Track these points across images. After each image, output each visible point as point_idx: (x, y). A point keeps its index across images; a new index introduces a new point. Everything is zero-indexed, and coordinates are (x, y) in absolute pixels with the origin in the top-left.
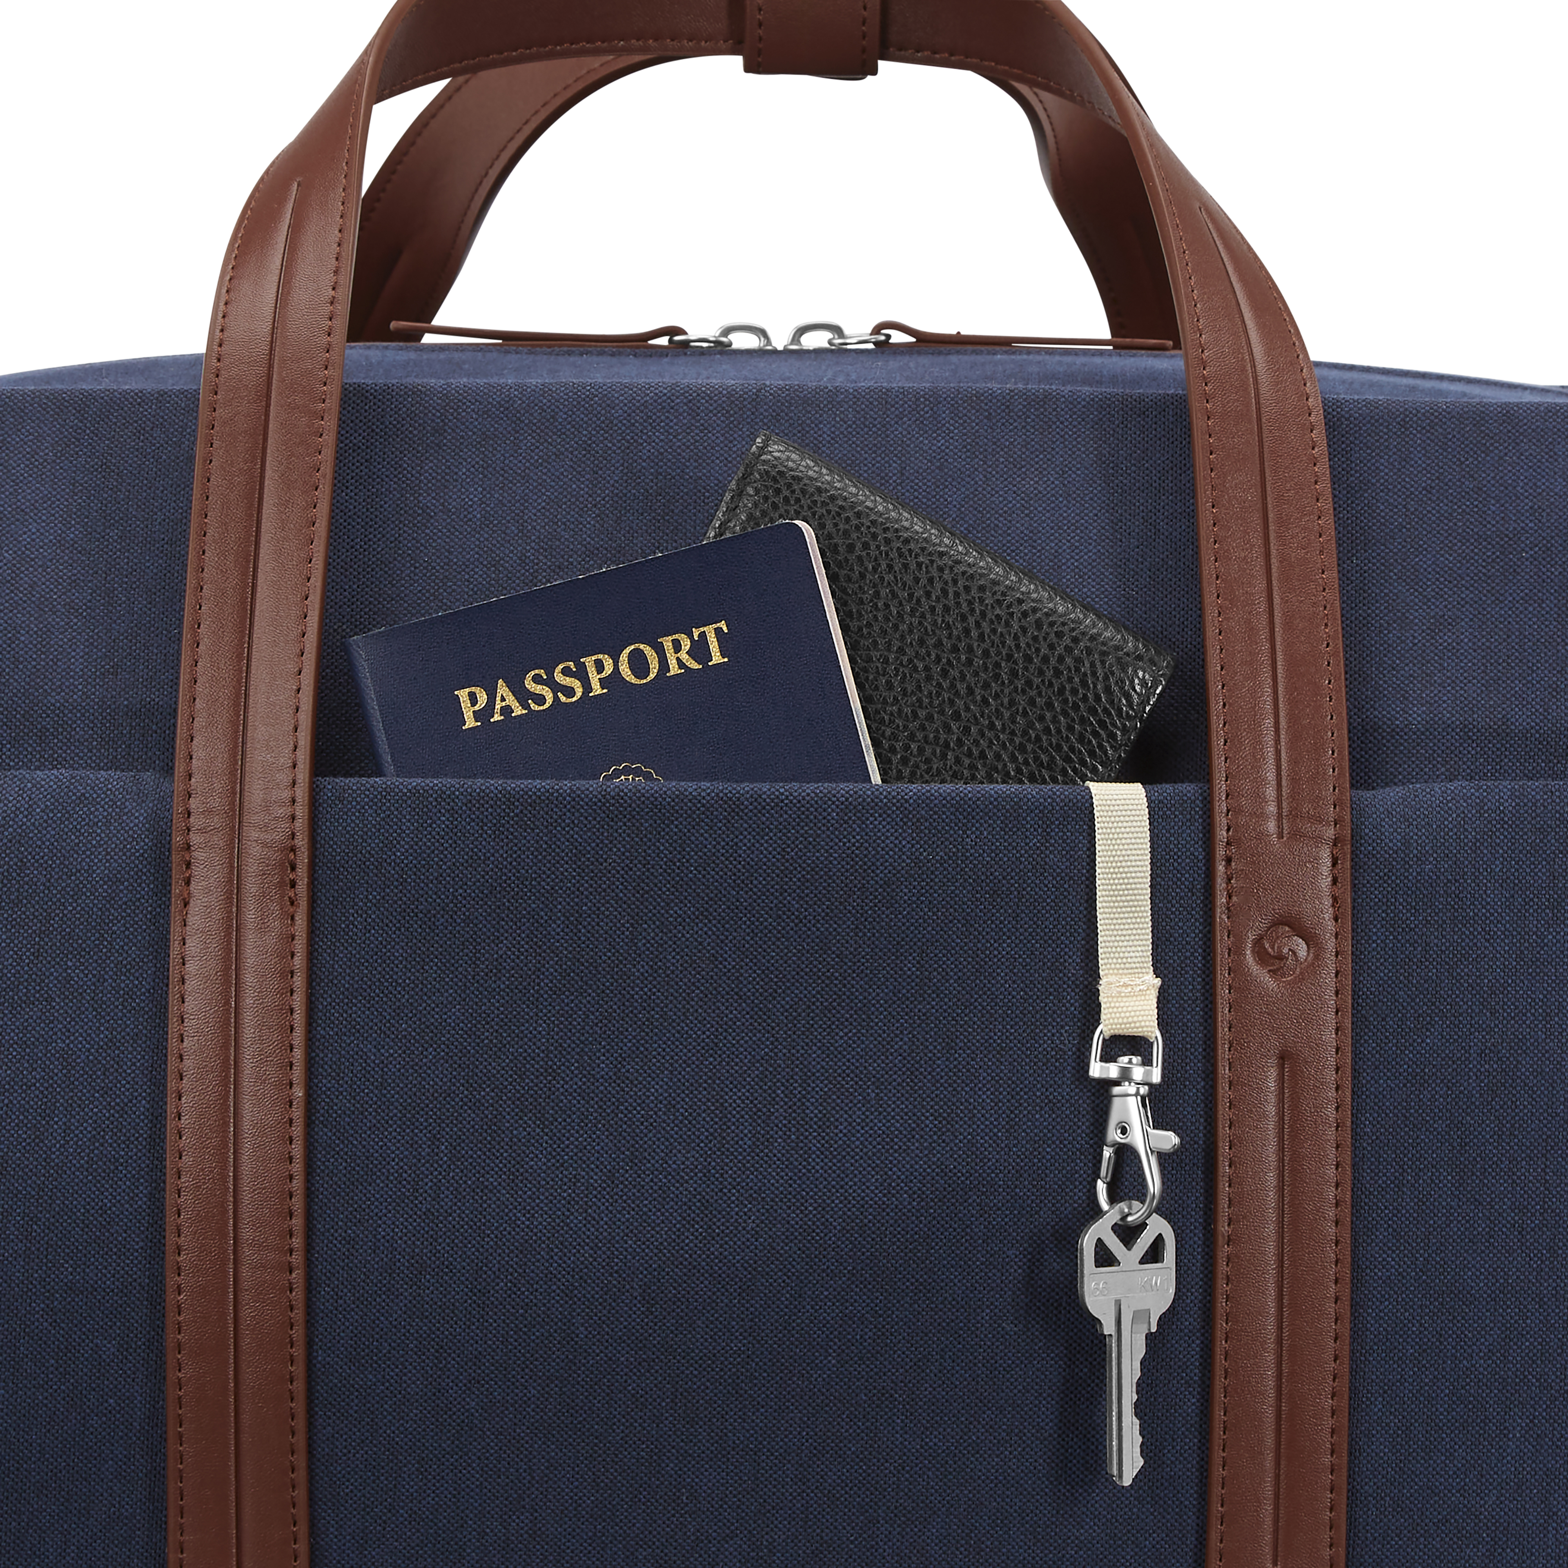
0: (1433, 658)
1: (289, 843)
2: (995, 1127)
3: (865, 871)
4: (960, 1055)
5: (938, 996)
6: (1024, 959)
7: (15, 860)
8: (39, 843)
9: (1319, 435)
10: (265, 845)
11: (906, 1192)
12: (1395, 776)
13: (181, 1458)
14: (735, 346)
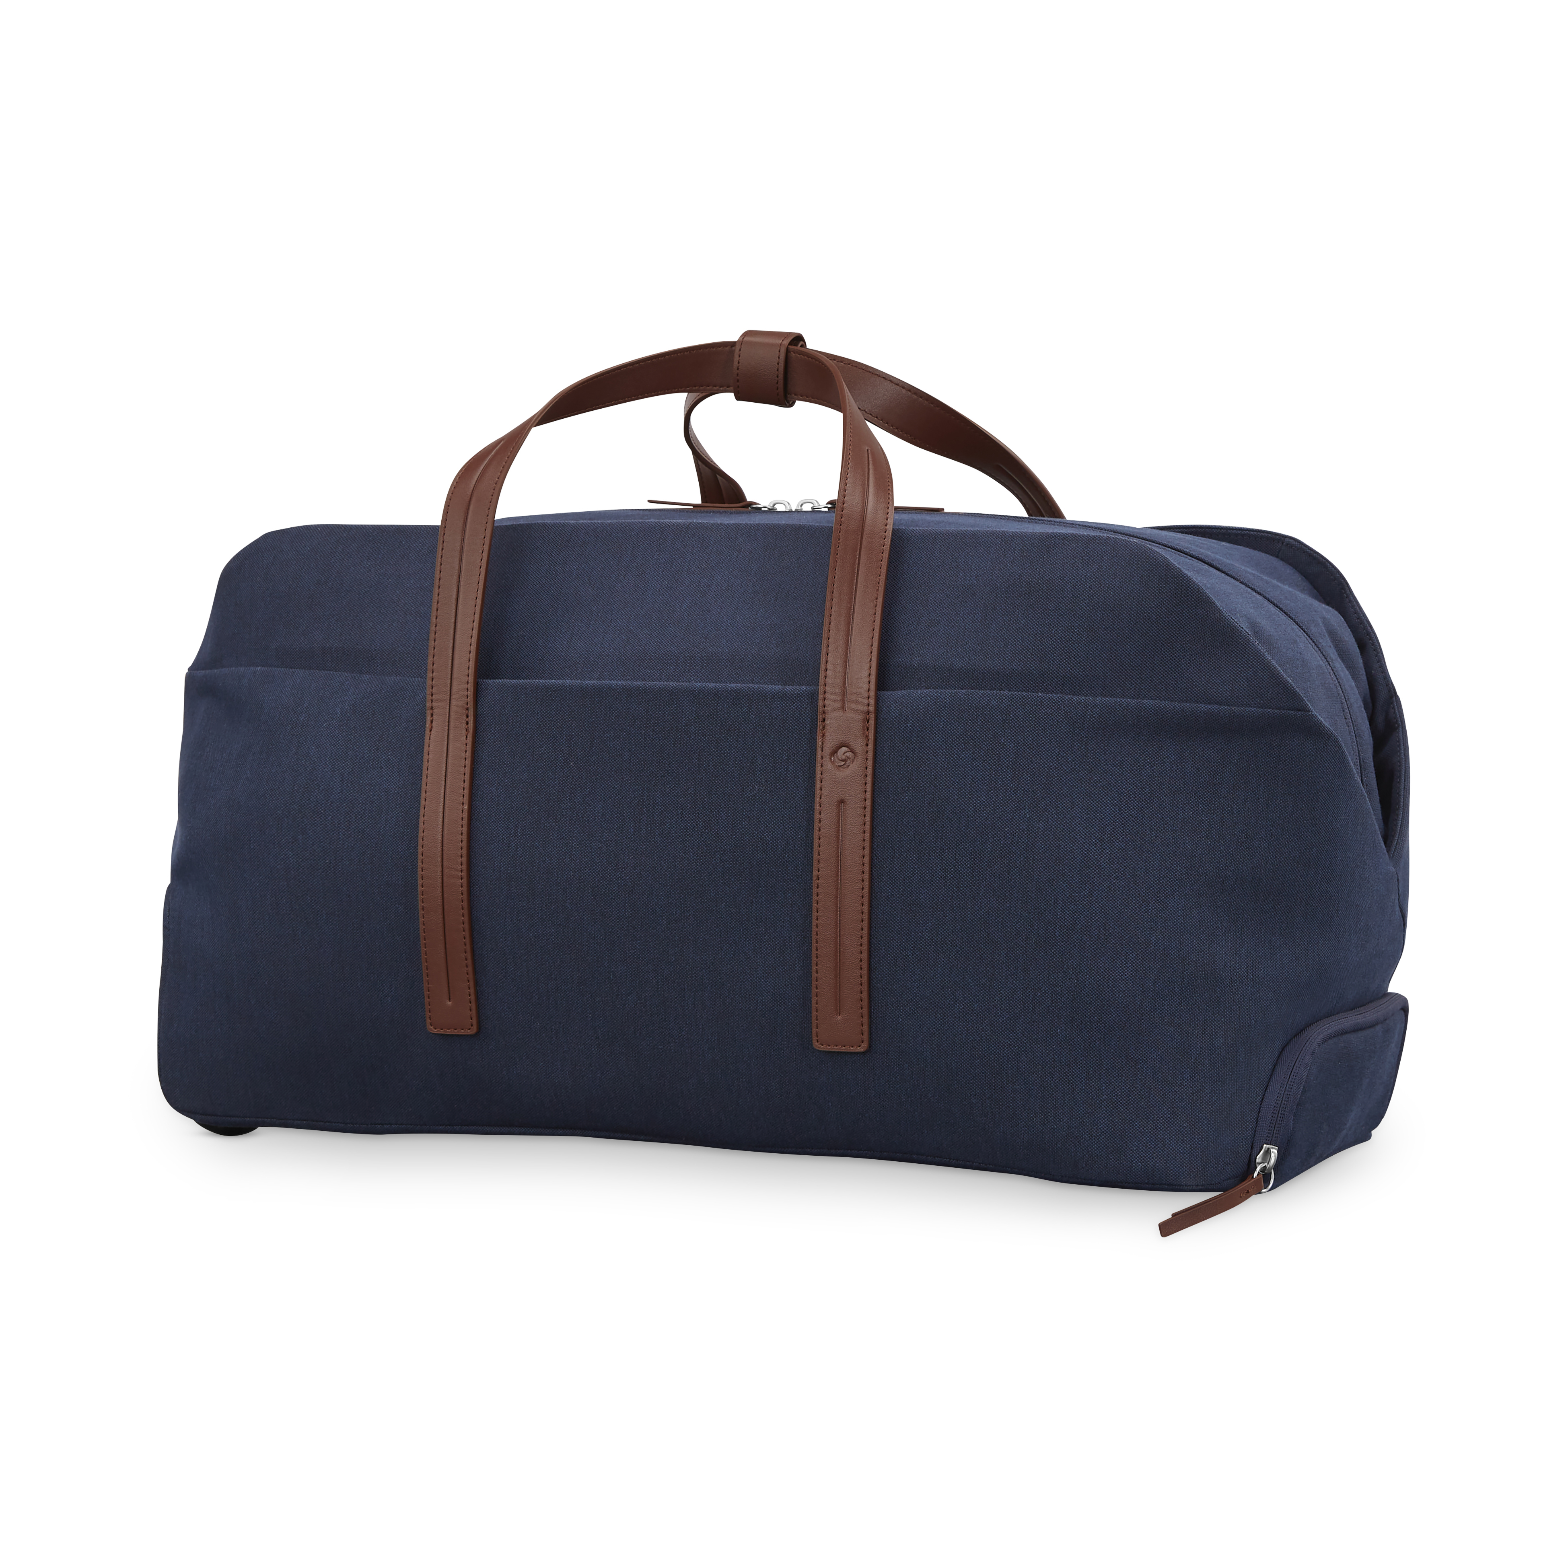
0: (927, 637)
1: (466, 706)
2: (727, 827)
3: (678, 719)
4: (714, 797)
5: (705, 772)
6: (740, 758)
7: (371, 711)
8: (382, 705)
9: (888, 541)
10: (457, 706)
11: (691, 852)
12: (905, 687)
13: (426, 953)
14: (778, 510)
